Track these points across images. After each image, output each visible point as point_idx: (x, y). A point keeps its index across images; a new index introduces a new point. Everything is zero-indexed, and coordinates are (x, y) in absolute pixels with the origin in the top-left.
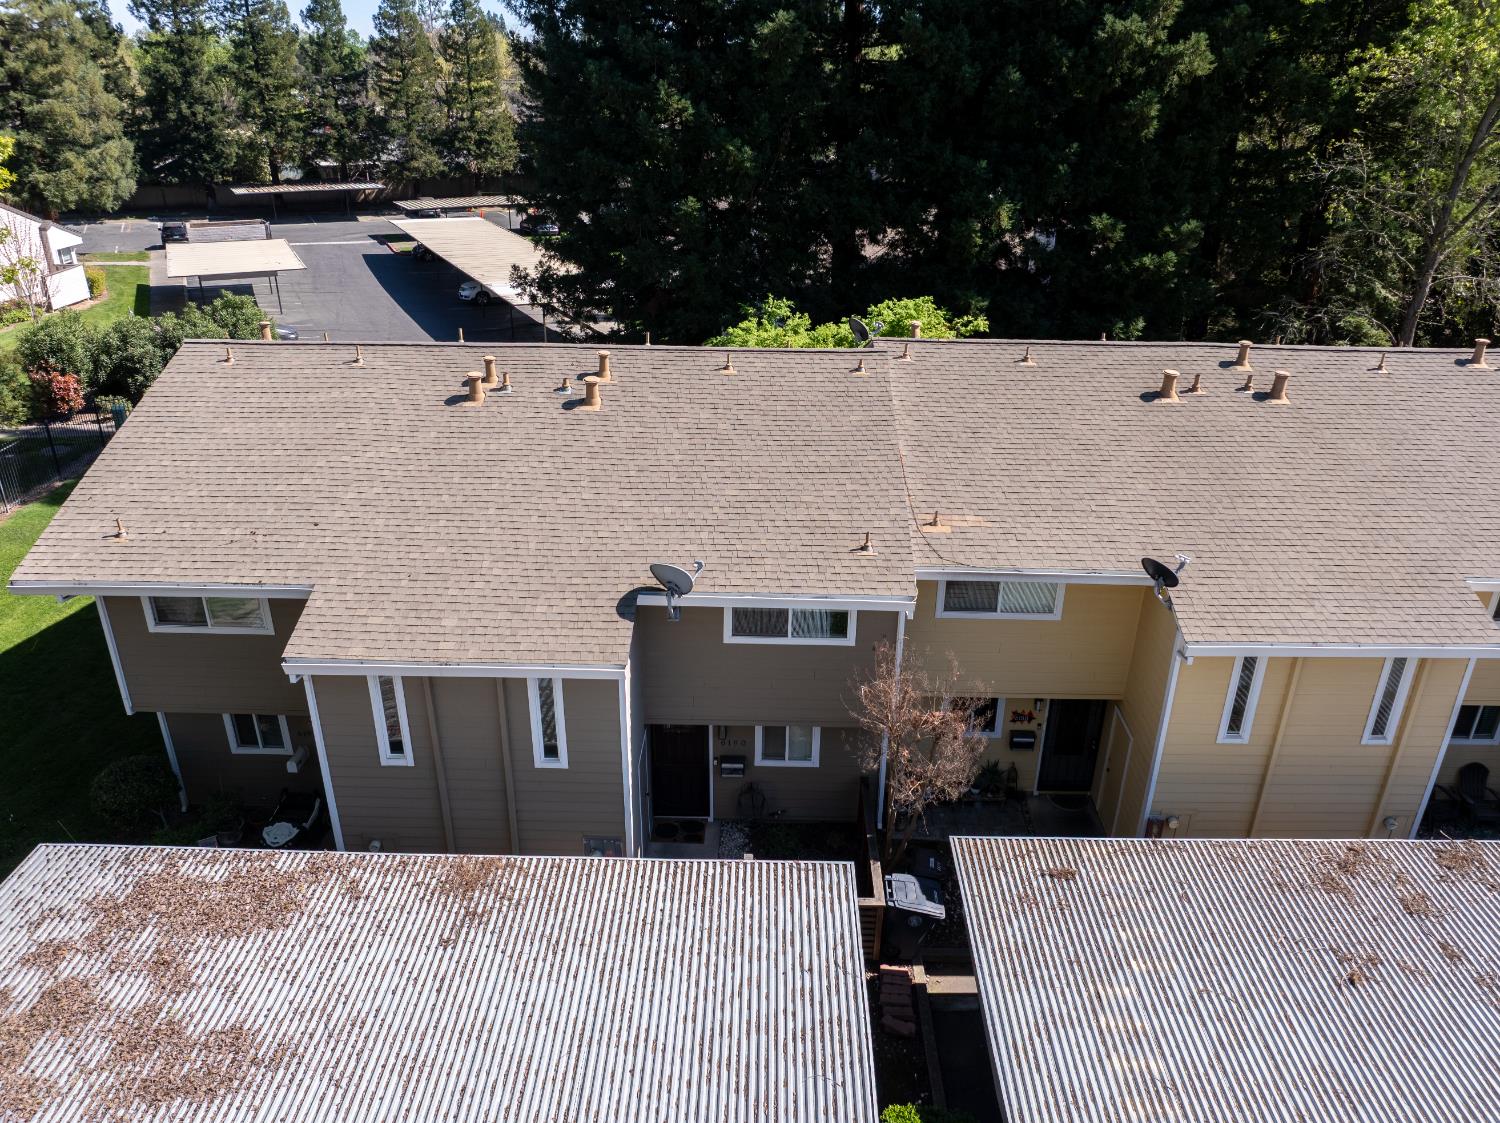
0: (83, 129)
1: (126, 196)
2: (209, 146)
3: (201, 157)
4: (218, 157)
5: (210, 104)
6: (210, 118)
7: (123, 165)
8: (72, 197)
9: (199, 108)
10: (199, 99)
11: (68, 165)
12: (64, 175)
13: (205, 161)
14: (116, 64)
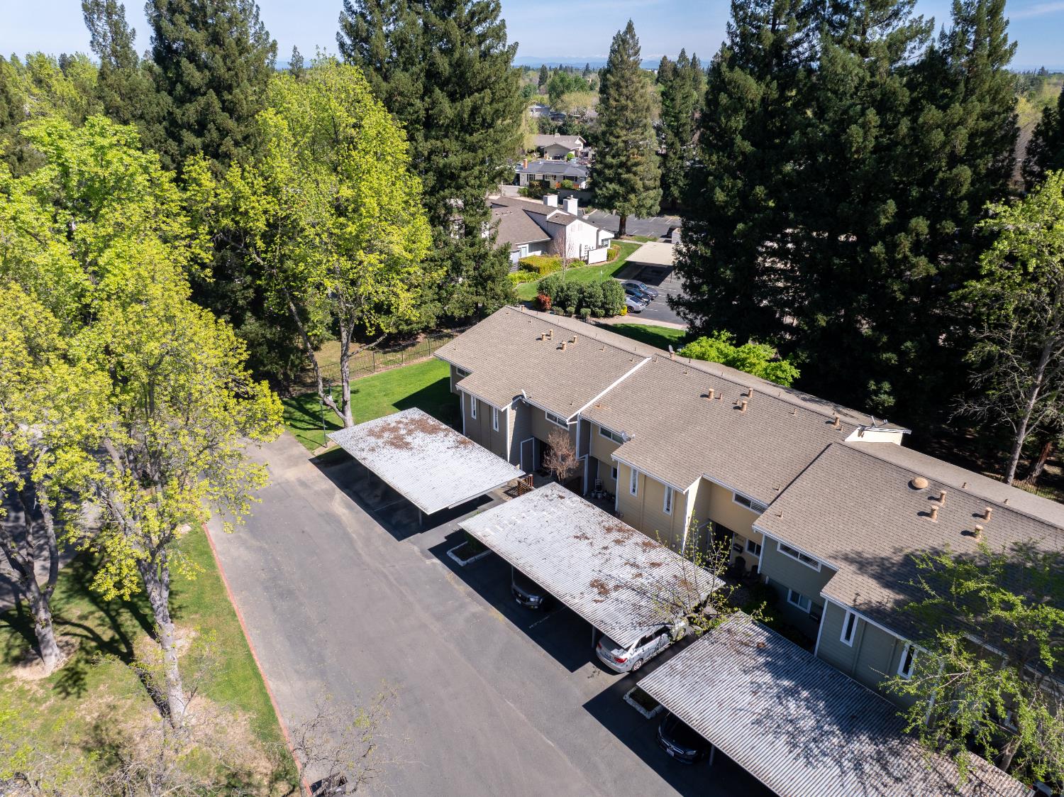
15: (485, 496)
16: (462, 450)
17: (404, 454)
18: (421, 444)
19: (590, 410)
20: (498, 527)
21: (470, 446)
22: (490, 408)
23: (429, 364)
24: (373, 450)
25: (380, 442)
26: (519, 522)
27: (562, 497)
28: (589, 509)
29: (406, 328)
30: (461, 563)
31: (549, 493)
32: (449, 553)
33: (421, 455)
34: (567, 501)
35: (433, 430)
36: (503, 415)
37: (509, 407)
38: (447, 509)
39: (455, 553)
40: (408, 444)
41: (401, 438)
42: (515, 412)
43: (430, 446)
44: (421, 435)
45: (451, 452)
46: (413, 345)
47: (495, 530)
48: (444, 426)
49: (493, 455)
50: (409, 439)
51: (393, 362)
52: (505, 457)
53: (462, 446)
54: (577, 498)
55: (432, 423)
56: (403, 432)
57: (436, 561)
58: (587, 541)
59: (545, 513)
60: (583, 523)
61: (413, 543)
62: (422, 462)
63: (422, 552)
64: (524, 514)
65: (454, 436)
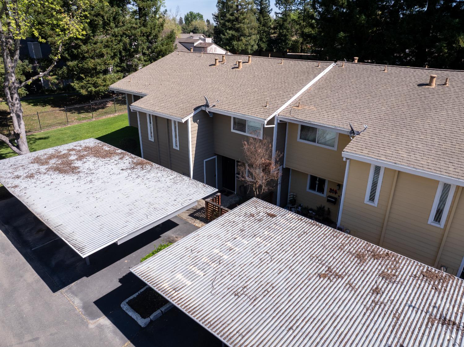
0: (247, 32)
1: (255, 50)
2: (285, 41)
3: (282, 44)
4: (286, 44)
5: (288, 29)
6: (287, 33)
7: (255, 42)
8: (240, 48)
9: (285, 31)
10: (285, 28)
11: (242, 40)
12: (240, 43)
13: (283, 45)
14: (268, 19)
15: (169, 221)
16: (138, 171)
17: (69, 178)
18: (92, 167)
19: (290, 110)
20: (195, 269)
21: (148, 167)
22: (168, 121)
23: (115, 118)
24: (31, 176)
25: (43, 168)
26: (226, 257)
27: (273, 216)
28: (315, 228)
29: (94, 89)
30: (142, 322)
31: (253, 210)
32: (124, 306)
33: (89, 179)
34: (280, 219)
35: (108, 155)
36: (184, 127)
37: (189, 118)
38: (115, 244)
39: (131, 304)
40: (76, 168)
41: (69, 163)
42: (196, 125)
43: (102, 169)
44: (93, 159)
45: (125, 173)
46: (103, 108)
47: (190, 275)
48: (120, 151)
49: (175, 174)
50: (78, 164)
51: (84, 118)
52: (189, 175)
53: (139, 167)
54: (291, 215)
55: (107, 149)
56: (72, 158)
57: (104, 321)
58: (341, 282)
59: (258, 239)
60: (318, 250)
61: (75, 294)
62: (89, 186)
63: (85, 307)
64: (229, 244)
65: (129, 159)
